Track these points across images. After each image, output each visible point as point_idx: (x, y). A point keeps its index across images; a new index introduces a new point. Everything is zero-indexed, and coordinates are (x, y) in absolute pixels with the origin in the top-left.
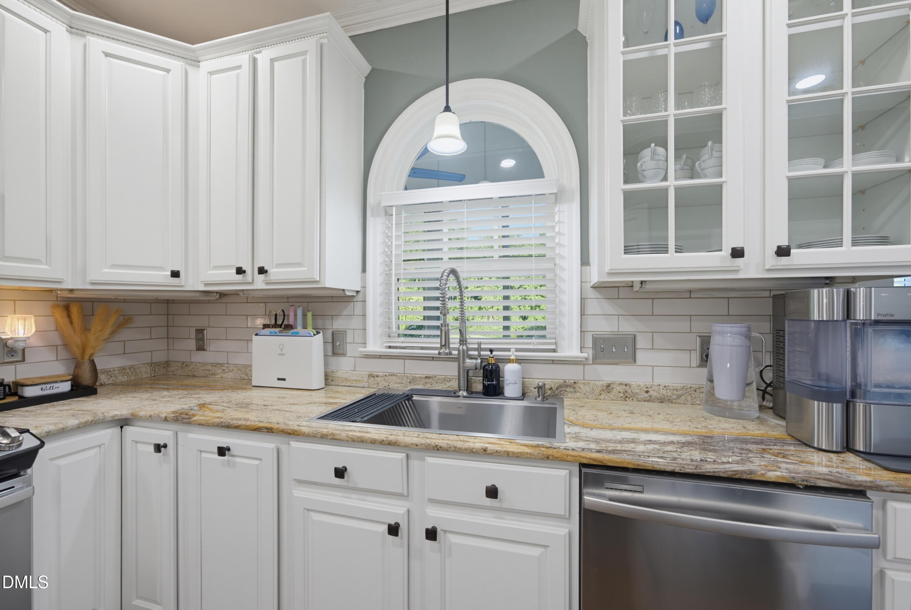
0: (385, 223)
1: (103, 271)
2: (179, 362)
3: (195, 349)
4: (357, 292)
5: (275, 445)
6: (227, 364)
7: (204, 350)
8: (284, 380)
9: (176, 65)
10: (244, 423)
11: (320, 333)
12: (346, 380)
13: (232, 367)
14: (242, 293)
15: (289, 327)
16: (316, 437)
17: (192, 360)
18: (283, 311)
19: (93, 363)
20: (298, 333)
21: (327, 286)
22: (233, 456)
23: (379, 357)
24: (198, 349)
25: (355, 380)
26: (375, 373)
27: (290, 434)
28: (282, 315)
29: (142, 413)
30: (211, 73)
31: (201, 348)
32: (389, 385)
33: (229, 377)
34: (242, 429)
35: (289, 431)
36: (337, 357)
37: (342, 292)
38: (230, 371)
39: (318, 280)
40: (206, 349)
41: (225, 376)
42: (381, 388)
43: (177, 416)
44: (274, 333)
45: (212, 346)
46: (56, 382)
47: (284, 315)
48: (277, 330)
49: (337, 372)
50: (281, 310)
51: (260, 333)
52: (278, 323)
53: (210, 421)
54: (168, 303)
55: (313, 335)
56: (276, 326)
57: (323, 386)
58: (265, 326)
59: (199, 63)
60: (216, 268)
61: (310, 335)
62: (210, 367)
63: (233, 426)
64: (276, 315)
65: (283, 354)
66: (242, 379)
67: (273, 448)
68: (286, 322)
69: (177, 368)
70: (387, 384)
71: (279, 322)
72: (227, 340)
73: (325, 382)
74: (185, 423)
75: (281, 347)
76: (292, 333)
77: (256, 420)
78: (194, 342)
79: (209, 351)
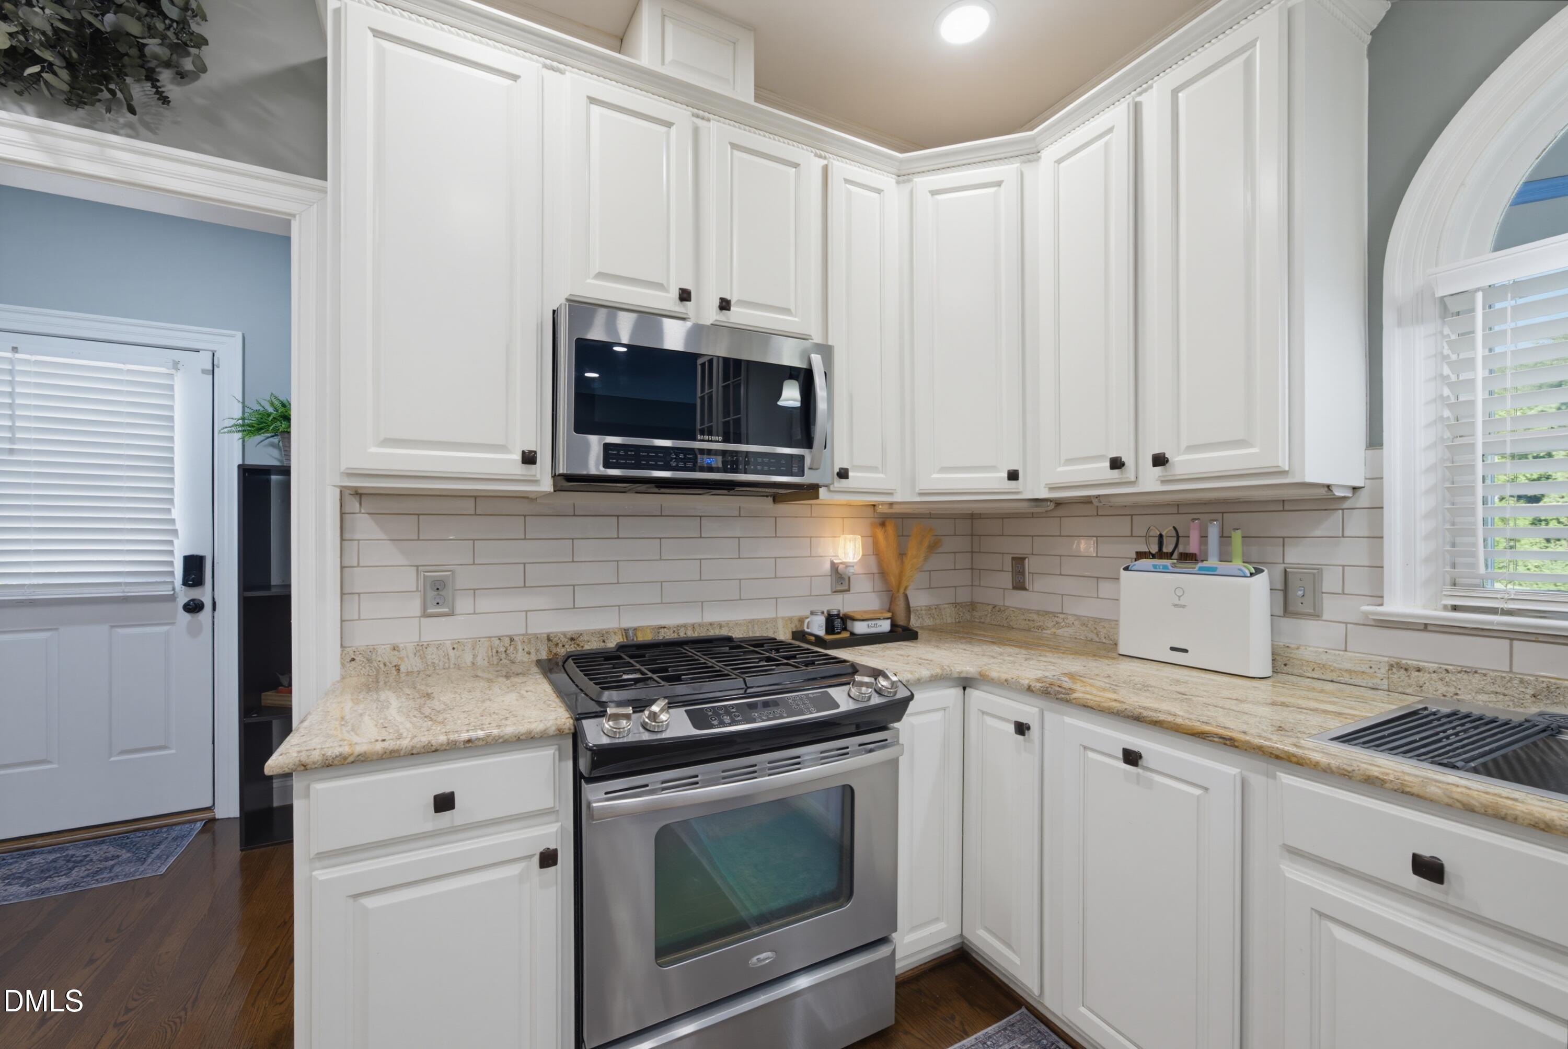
0: (1442, 333)
1: (932, 476)
2: (989, 605)
3: (1011, 588)
4: (1355, 489)
5: (1239, 770)
6: (1060, 613)
7: (1024, 589)
8: (1186, 651)
9: (1007, 171)
10: (1170, 718)
11: (1262, 571)
12: (1323, 667)
13: (1071, 619)
14: (1096, 500)
15: (1188, 557)
16: (1350, 778)
17: (1007, 604)
18: (1174, 528)
19: (906, 597)
20: (1215, 569)
21: (1309, 479)
22: (1146, 769)
23: (1422, 627)
24: (1015, 588)
25: (1350, 671)
26: (1409, 662)
27: (1277, 757)
28: (1174, 537)
29: (994, 674)
30: (1059, 162)
31: (1019, 585)
32: (1457, 694)
33: (1066, 634)
34: (1167, 728)
35: (1278, 753)
36: (1294, 620)
37: (1323, 491)
38: (1068, 626)
39: (1287, 469)
40: (1027, 588)
41: (1060, 632)
42: (1431, 696)
43: (1047, 688)
44: (1161, 567)
45: (1037, 584)
46: (879, 619)
47: (1178, 537)
48: (1167, 562)
49: (1298, 648)
50: (1171, 528)
51: (1133, 566)
52: (1165, 550)
53: (1106, 705)
54: (972, 519)
55: (1249, 575)
56: (1161, 555)
57: (1270, 674)
58: (1140, 555)
59: (1039, 154)
60: (1069, 461)
61: (1243, 575)
62: (1035, 617)
63: (1148, 719)
64: (1161, 536)
65: (1183, 606)
66: (1090, 641)
67: (1235, 775)
68: (1181, 549)
69: (986, 613)
70: (1452, 690)
71: (1167, 549)
72: (1062, 575)
73: (1273, 667)
74: (1062, 700)
75: (1179, 592)
76: (1201, 569)
77: (1186, 715)
78: (1009, 575)
79: (1033, 591)
